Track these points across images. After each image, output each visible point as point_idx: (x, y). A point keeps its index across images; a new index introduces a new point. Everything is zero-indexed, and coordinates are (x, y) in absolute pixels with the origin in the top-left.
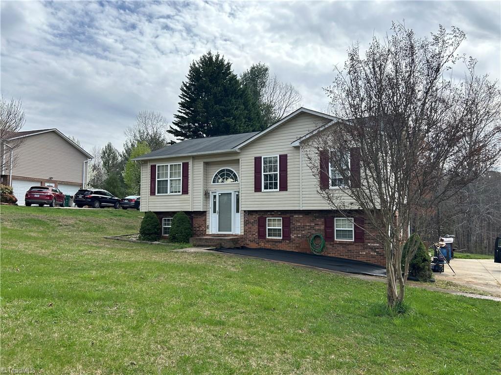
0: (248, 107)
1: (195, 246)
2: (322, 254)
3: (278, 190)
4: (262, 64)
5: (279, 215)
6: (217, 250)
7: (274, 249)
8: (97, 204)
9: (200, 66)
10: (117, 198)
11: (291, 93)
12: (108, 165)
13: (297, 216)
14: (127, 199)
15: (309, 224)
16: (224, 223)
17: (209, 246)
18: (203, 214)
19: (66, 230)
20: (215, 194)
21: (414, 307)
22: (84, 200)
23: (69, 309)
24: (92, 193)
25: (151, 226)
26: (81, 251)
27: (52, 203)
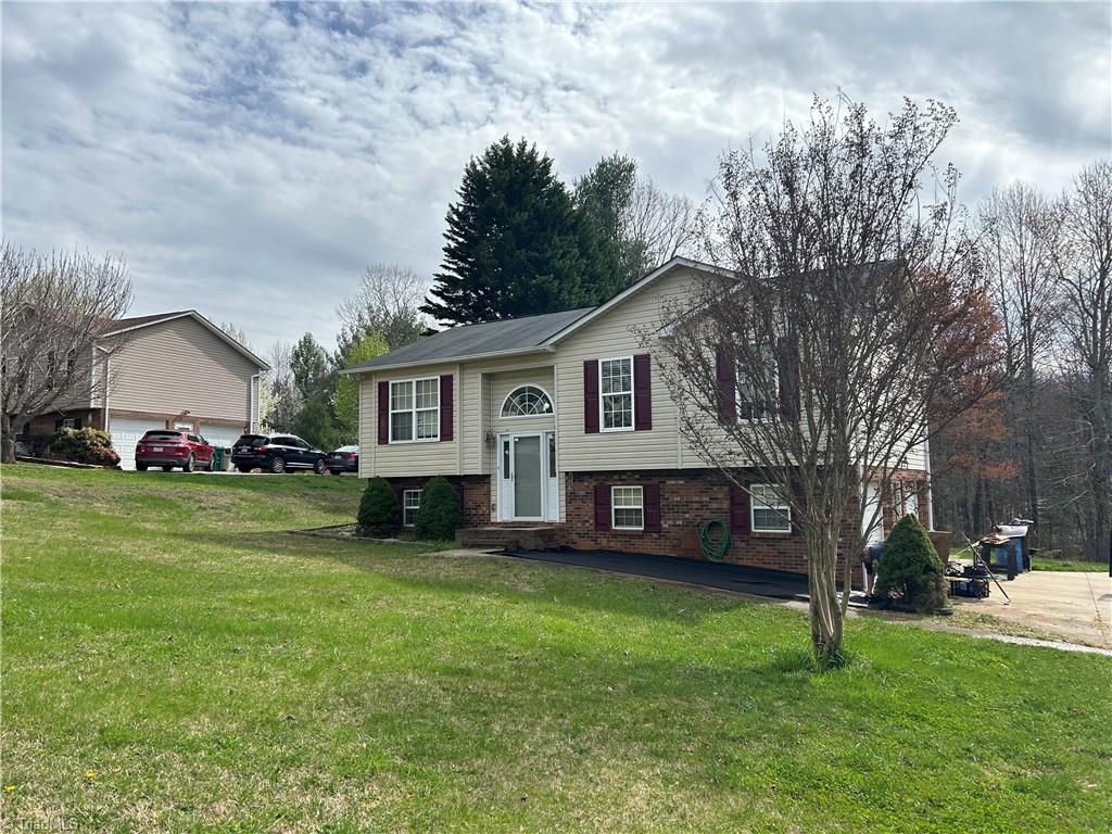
0: (590, 251)
1: (465, 546)
2: (727, 560)
3: (633, 428)
4: (621, 156)
5: (638, 479)
6: (507, 553)
7: (628, 551)
8: (278, 465)
9: (485, 168)
10: (319, 452)
11: (686, 215)
12: (306, 381)
13: (673, 482)
14: (340, 454)
15: (698, 499)
16: (527, 499)
17: (493, 546)
18: (484, 480)
19: (214, 518)
20: (506, 440)
21: (865, 658)
22: (250, 455)
24: (268, 441)
25: (379, 507)
26: (239, 556)
27: (188, 463)
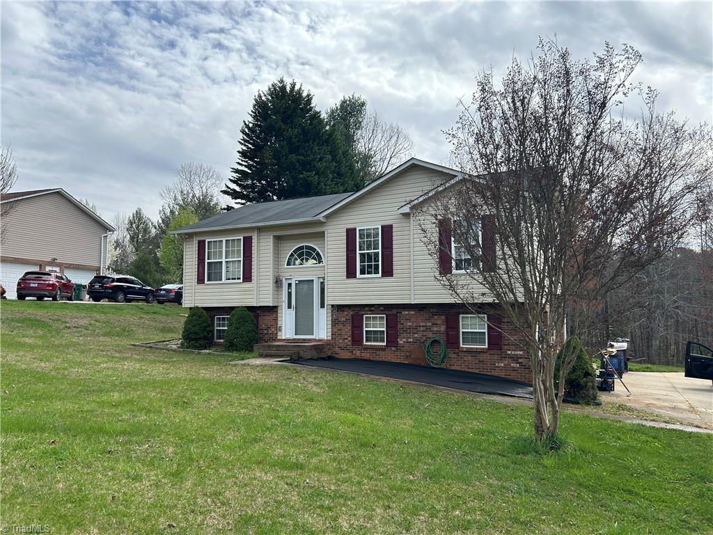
0: (337, 157)
1: (261, 356)
2: (443, 366)
3: (380, 275)
4: (356, 96)
5: (382, 310)
6: (292, 361)
7: (375, 359)
8: (121, 297)
9: (268, 99)
10: (149, 288)
11: (398, 138)
12: (137, 240)
13: (407, 313)
14: (165, 290)
15: (424, 324)
16: (304, 322)
17: (281, 356)
18: (273, 310)
19: (76, 334)
20: (290, 282)
21: (573, 442)
22: (101, 290)
23: (79, 447)
24: (113, 280)
25: (198, 328)
26: (98, 364)
27: (56, 295)
